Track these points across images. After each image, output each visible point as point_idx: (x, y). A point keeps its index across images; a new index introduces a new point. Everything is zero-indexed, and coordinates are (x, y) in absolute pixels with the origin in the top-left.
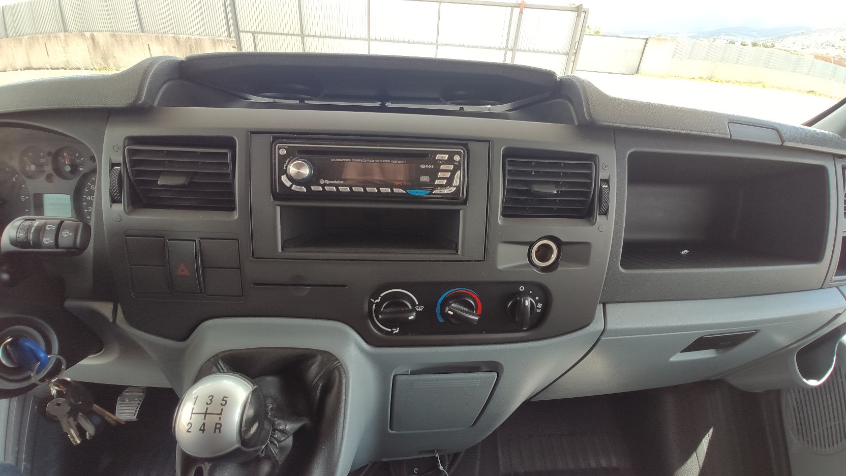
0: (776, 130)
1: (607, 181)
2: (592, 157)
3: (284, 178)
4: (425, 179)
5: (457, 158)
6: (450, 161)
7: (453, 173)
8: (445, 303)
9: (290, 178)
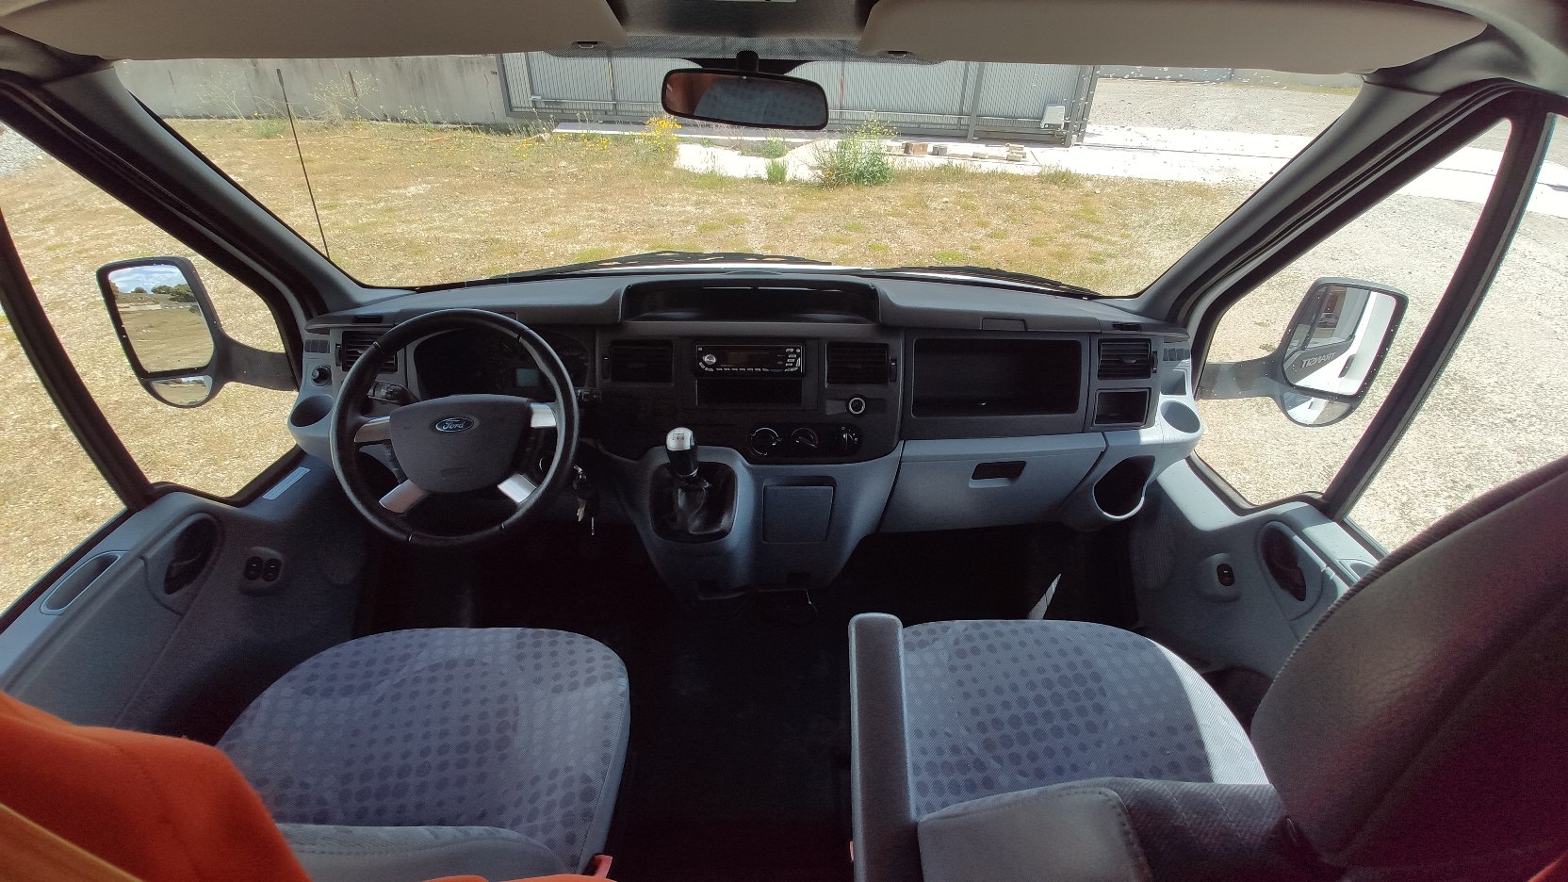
0: (1023, 321)
1: (895, 361)
2: (886, 346)
3: (701, 364)
4: (780, 363)
5: (798, 351)
6: (795, 352)
7: (796, 359)
8: (796, 437)
9: (704, 363)
